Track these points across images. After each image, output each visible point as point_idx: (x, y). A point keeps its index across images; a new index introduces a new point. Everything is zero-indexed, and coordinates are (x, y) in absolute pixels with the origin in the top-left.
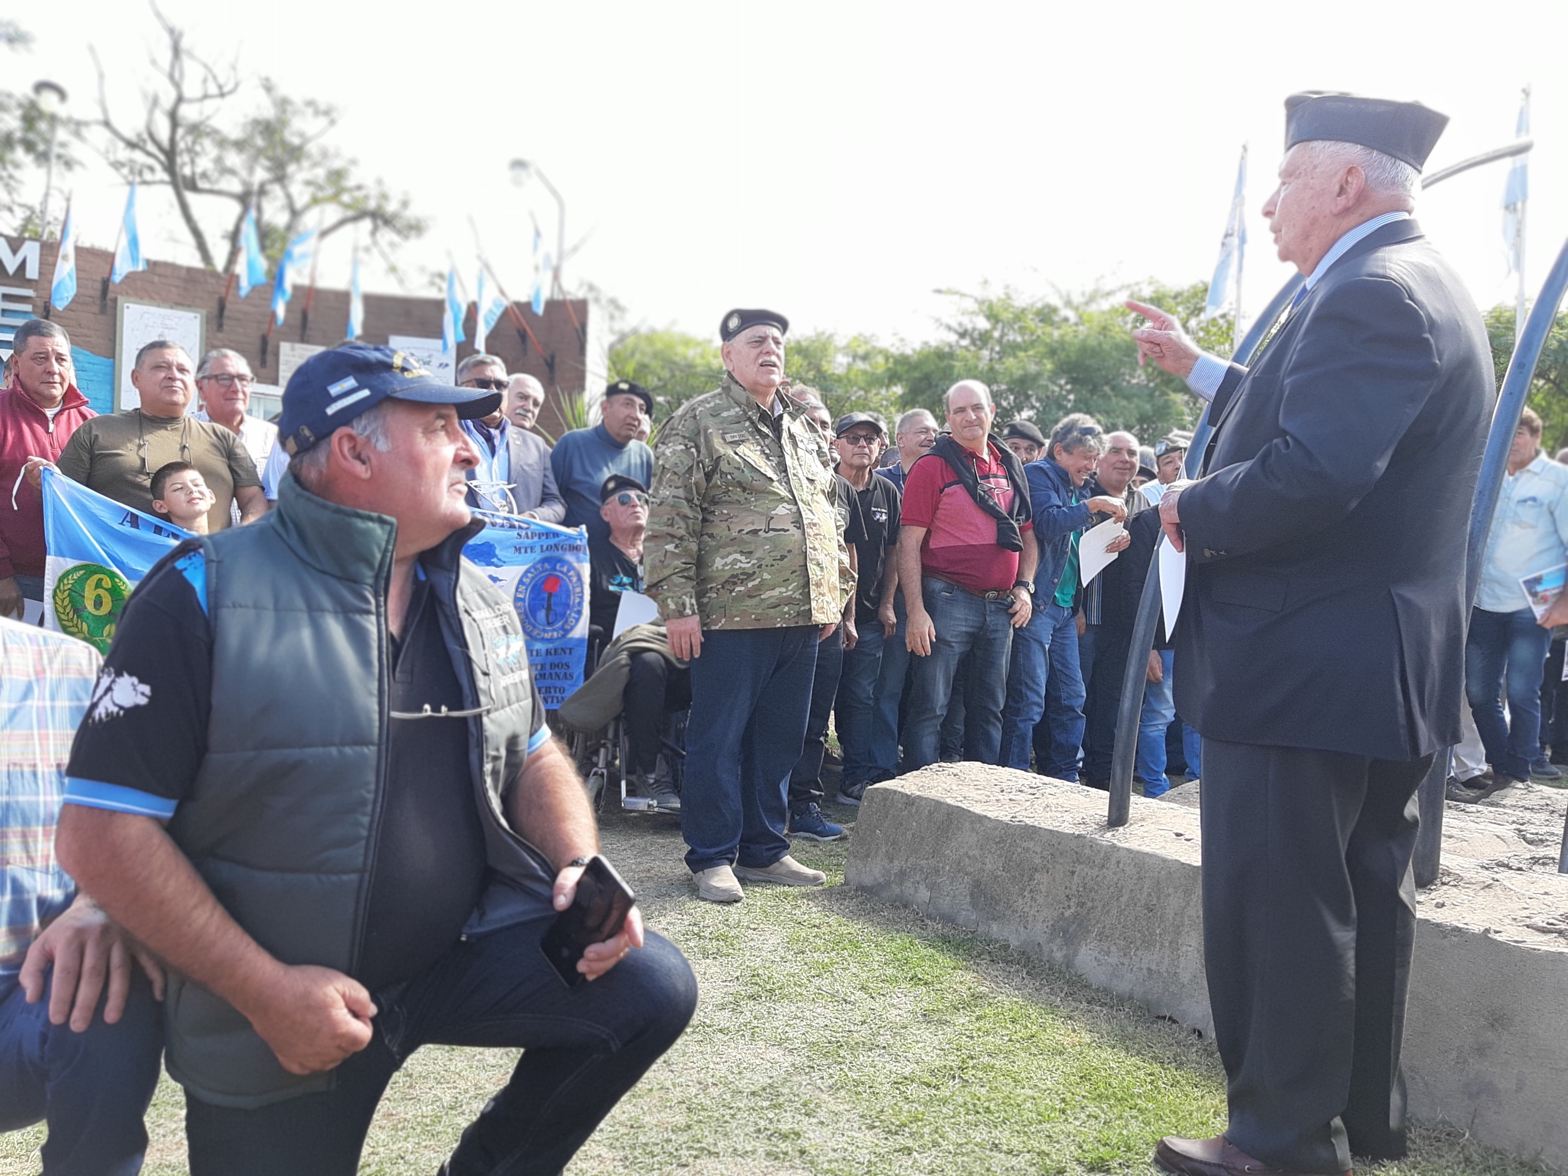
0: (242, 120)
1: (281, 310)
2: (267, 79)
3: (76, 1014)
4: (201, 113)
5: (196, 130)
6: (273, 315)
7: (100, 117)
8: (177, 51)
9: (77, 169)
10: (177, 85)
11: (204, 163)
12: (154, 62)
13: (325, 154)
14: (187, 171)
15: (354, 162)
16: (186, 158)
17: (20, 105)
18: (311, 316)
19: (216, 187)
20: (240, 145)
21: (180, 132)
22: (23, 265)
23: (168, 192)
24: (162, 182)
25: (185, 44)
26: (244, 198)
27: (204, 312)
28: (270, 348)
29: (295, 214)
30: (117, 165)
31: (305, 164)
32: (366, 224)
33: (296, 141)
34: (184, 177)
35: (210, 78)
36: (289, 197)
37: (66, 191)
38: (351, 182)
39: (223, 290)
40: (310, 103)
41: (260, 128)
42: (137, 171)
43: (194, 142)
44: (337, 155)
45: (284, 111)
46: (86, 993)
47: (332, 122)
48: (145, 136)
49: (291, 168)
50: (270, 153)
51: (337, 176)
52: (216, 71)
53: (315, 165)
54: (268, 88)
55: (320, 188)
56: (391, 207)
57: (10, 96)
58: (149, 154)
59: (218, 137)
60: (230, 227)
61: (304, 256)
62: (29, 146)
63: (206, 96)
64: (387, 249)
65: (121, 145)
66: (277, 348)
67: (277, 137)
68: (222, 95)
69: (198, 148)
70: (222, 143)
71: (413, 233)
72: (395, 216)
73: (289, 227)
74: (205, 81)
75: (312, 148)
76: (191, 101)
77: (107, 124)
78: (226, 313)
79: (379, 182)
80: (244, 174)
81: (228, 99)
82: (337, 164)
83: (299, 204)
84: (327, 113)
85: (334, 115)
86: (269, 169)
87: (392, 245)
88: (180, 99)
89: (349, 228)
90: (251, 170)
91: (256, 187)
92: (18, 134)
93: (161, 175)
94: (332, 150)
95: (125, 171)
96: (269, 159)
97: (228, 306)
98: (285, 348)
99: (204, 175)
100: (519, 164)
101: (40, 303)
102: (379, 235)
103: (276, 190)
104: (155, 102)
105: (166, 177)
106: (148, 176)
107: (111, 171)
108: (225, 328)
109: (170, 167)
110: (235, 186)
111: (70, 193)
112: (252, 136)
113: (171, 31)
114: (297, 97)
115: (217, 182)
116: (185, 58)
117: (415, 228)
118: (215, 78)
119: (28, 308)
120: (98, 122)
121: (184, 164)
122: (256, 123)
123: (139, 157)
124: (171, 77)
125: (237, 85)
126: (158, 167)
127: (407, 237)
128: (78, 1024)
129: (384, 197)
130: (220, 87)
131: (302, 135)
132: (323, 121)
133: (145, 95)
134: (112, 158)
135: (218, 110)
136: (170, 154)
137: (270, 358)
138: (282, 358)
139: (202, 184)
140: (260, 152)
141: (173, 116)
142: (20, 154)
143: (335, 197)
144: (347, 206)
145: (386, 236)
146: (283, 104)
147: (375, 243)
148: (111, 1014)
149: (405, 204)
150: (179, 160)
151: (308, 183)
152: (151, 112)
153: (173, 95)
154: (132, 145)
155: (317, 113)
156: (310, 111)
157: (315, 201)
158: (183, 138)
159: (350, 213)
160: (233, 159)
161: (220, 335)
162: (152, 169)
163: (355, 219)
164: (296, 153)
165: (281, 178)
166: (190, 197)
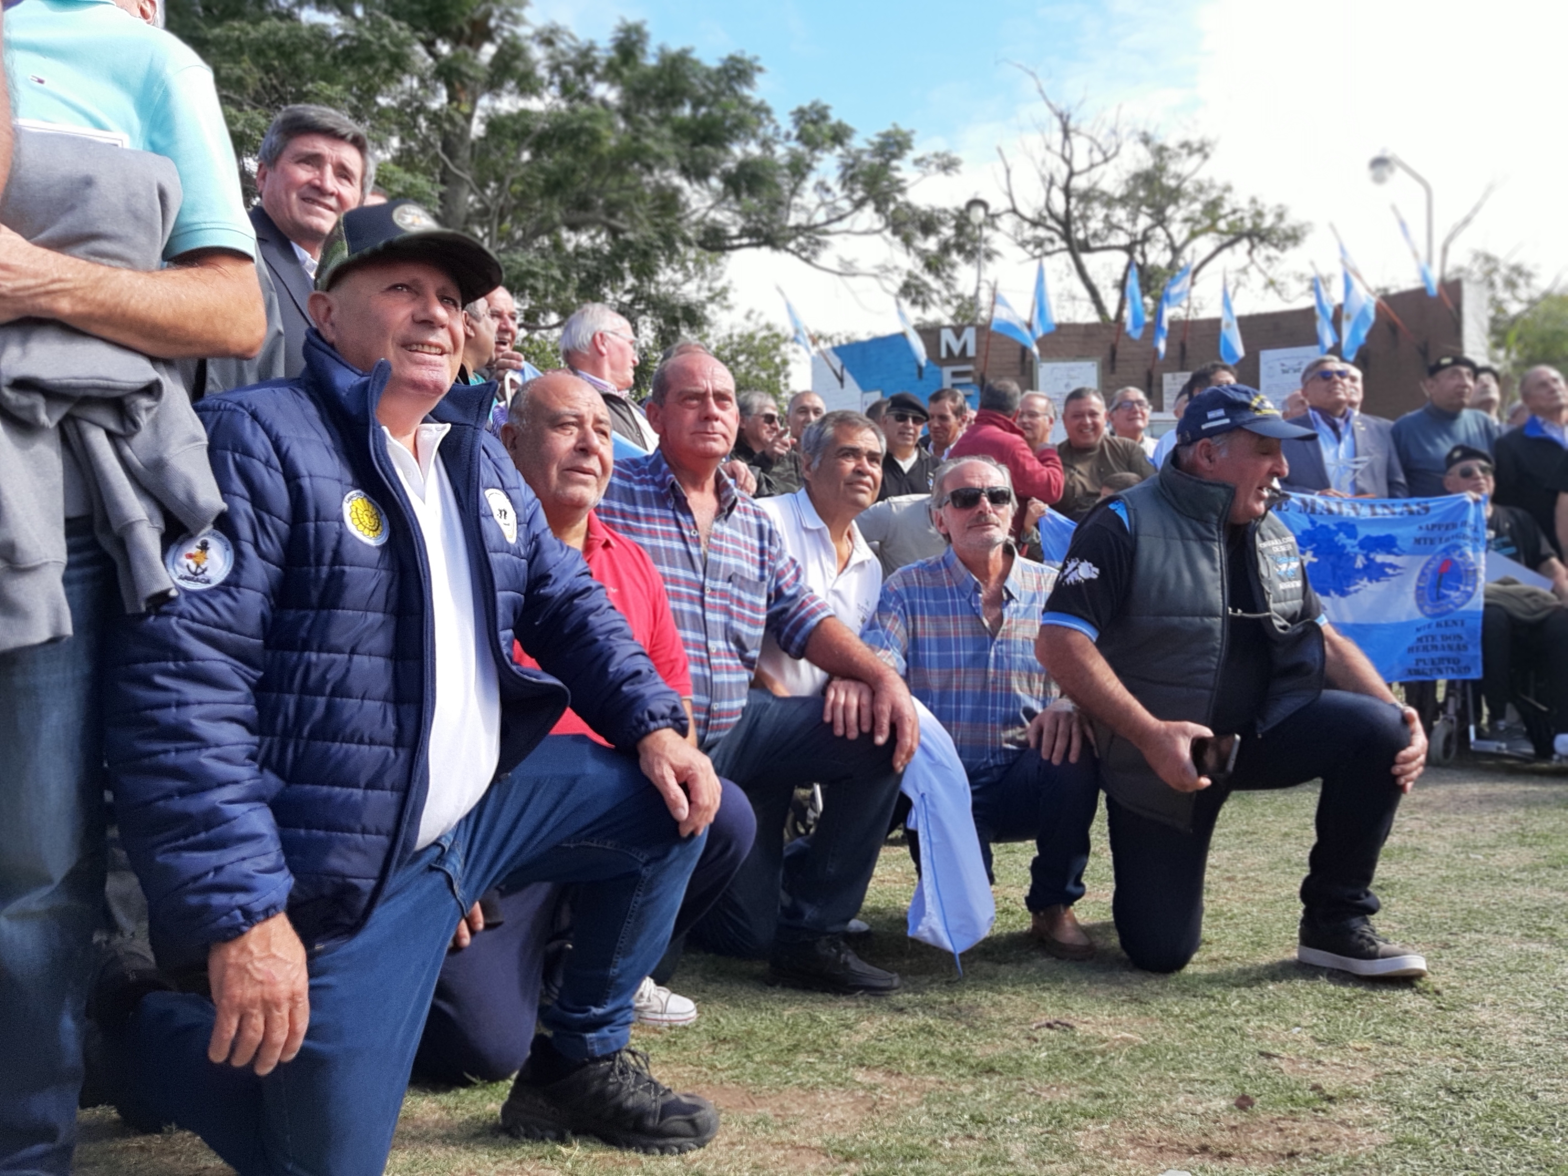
0: (1125, 176)
1: (1162, 346)
2: (1145, 134)
3: (1055, 755)
4: (1089, 180)
5: (1087, 197)
6: (1156, 351)
7: (1009, 205)
8: (1066, 132)
9: (996, 258)
10: (1068, 162)
11: (1096, 225)
12: (1048, 148)
13: (1200, 189)
14: (1081, 235)
15: (1228, 189)
16: (1080, 224)
17: (954, 217)
18: (1188, 346)
19: (1106, 244)
20: (1123, 201)
21: (1073, 201)
22: (964, 348)
23: (1066, 257)
24: (1061, 250)
25: (1072, 124)
26: (1129, 249)
27: (1100, 359)
28: (1155, 381)
29: (1176, 251)
30: (1023, 244)
31: (1182, 203)
32: (1245, 244)
33: (1173, 183)
34: (1078, 241)
35: (1095, 148)
36: (1169, 236)
37: (992, 281)
38: (1226, 209)
39: (1114, 338)
40: (1185, 145)
41: (1140, 181)
42: (1039, 243)
43: (1085, 208)
44: (1212, 186)
45: (1162, 159)
46: (1060, 744)
47: (1206, 157)
48: (1045, 213)
49: (1170, 211)
50: (1150, 201)
51: (1212, 208)
52: (1100, 139)
53: (1194, 200)
54: (1146, 140)
55: (1197, 222)
56: (1268, 222)
57: (945, 211)
58: (1049, 228)
59: (1105, 198)
60: (1120, 277)
61: (1180, 295)
62: (960, 248)
63: (1092, 166)
64: (1264, 266)
65: (1026, 225)
66: (1161, 379)
67: (1156, 184)
68: (1106, 160)
69: (1089, 213)
70: (1109, 202)
71: (1289, 244)
72: (1271, 230)
73: (1172, 265)
74: (1091, 151)
75: (1188, 186)
76: (1080, 173)
77: (1014, 211)
78: (1118, 356)
79: (1253, 201)
80: (1127, 226)
81: (1112, 163)
82: (1214, 194)
83: (1178, 241)
84: (1201, 149)
85: (1208, 149)
86: (1151, 216)
87: (1269, 259)
88: (1071, 174)
89: (1227, 252)
90: (1134, 221)
91: (1139, 237)
92: (952, 241)
93: (1061, 244)
94: (1206, 185)
95: (1030, 248)
96: (1150, 206)
97: (1119, 350)
98: (1167, 378)
99: (1095, 235)
100: (1380, 163)
101: (978, 374)
102: (1255, 253)
103: (1159, 231)
104: (1052, 182)
105: (1063, 245)
106: (1049, 247)
107: (1019, 250)
108: (1118, 370)
109: (1067, 236)
110: (1123, 239)
111: (996, 283)
112: (1135, 189)
113: (1060, 116)
114: (1172, 143)
115: (1107, 238)
116: (1072, 135)
117: (1293, 237)
118: (1099, 147)
119: (968, 380)
120: (1008, 211)
121: (1078, 230)
122: (1136, 176)
123: (1041, 232)
124: (1063, 157)
125: (1118, 147)
126: (1056, 237)
127: (1283, 249)
128: (1056, 761)
129: (1260, 214)
130: (1104, 153)
131: (1178, 176)
132: (1197, 158)
133: (1043, 178)
134: (1019, 238)
135: (1103, 175)
136: (1066, 223)
137: (1155, 390)
138: (1166, 388)
139: (1094, 244)
140: (1142, 201)
141: (1067, 191)
142: (955, 257)
143: (1213, 227)
144: (1222, 233)
145: (1263, 251)
146: (1160, 151)
147: (1252, 262)
148: (1073, 758)
149: (1280, 216)
150: (1073, 228)
151: (1186, 220)
152: (1049, 191)
153: (1065, 170)
154: (1035, 224)
155: (1191, 153)
156: (1185, 152)
157: (1194, 235)
158: (1076, 208)
159: (1226, 239)
160: (1120, 214)
161: (1113, 377)
162: (1052, 241)
163: (1230, 244)
164: (1174, 195)
165: (1161, 220)
166: (1085, 257)
